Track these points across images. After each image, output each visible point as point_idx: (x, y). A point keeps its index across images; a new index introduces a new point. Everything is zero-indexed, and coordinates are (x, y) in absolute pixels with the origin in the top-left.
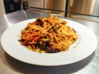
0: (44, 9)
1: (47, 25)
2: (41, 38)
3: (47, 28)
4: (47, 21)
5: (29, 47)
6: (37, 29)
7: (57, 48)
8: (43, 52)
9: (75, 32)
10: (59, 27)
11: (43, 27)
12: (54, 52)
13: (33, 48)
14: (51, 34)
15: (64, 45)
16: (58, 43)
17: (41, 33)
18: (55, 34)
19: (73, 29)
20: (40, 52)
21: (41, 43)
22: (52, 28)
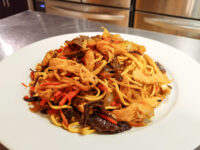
0: (82, 3)
1: (96, 57)
2: (81, 93)
3: (96, 66)
4: (94, 48)
5: (53, 117)
6: (71, 69)
7: (123, 119)
8: (86, 130)
9: (163, 71)
10: (125, 61)
11: (84, 64)
12: (117, 132)
13: (61, 121)
14: (105, 83)
15: (140, 113)
16: (124, 106)
17: (80, 81)
18: (116, 83)
19: (158, 64)
20: (81, 133)
21: (82, 107)
22: (109, 65)
